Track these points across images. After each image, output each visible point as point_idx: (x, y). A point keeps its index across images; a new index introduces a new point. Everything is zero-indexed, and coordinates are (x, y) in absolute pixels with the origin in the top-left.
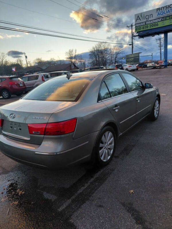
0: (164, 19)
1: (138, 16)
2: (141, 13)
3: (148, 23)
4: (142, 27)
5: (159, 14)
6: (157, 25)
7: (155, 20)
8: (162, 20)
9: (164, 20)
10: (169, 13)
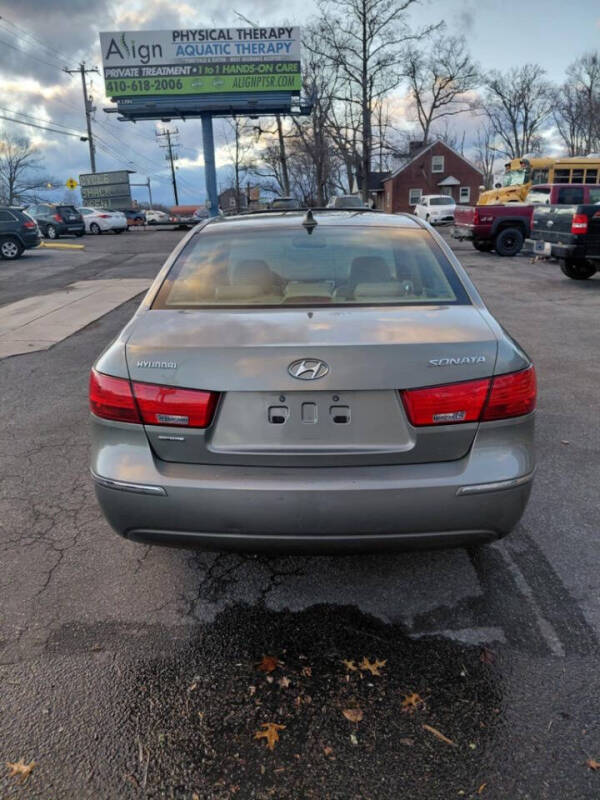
0: (199, 69)
1: (113, 42)
2: (123, 35)
3: (148, 71)
4: (129, 82)
5: (180, 51)
6: (179, 85)
7: (170, 66)
8: (192, 74)
9: (197, 74)
10: (209, 55)
